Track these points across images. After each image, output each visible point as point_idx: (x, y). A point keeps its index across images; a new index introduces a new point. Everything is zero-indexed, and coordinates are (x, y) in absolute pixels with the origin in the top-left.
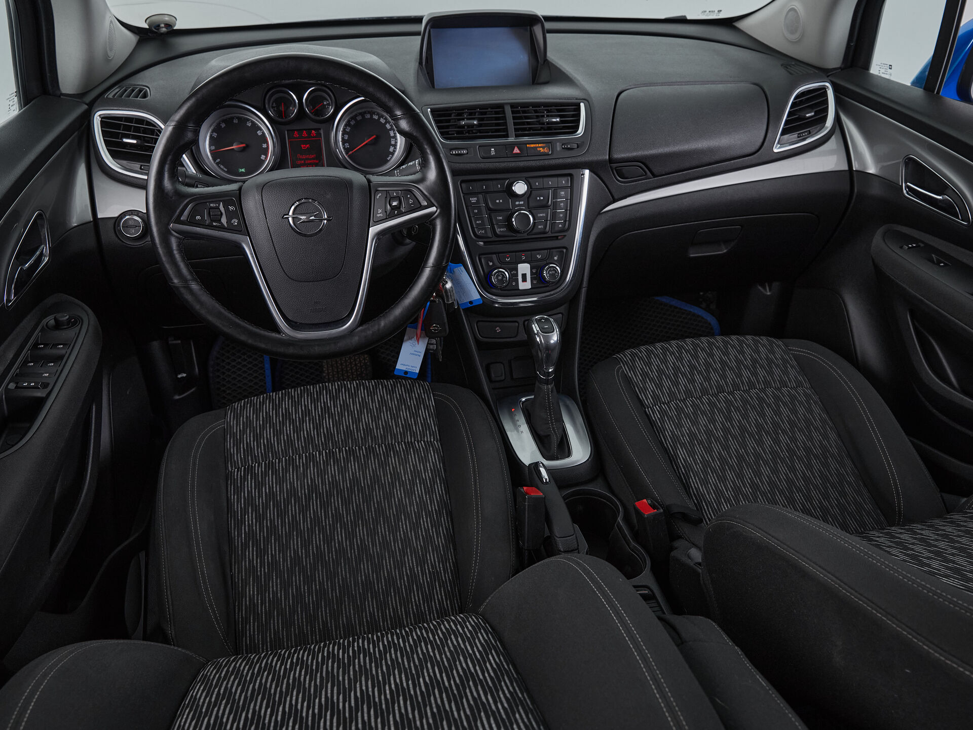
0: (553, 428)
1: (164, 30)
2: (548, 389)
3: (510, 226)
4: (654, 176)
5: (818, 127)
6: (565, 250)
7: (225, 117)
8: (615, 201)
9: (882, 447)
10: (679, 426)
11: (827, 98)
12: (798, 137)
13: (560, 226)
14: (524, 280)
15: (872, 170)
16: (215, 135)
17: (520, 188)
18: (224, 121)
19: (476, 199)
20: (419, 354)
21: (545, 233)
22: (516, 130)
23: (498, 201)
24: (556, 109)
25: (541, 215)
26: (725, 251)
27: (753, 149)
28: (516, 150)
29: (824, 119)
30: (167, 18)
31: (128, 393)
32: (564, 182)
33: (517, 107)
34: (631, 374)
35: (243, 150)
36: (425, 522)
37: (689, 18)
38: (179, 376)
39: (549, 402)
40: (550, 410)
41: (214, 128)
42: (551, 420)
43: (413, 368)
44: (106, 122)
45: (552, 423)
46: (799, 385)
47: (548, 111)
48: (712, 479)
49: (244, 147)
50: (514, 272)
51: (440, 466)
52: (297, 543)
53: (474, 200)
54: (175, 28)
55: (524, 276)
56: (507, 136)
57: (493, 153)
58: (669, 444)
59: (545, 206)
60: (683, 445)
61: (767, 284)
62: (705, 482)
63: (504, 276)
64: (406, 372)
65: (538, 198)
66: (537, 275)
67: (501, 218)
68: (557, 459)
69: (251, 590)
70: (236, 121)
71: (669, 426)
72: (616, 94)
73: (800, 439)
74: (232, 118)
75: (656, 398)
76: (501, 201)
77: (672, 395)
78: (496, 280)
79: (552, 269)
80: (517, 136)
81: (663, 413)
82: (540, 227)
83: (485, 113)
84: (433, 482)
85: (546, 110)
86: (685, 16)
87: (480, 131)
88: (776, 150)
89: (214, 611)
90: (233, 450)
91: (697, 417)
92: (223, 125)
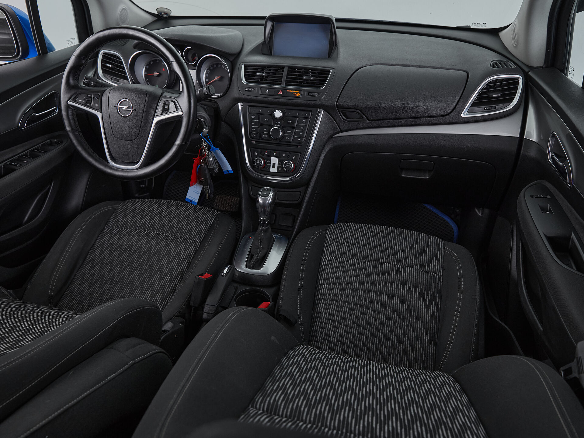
0: (260, 252)
1: (165, 16)
2: (262, 229)
3: (269, 135)
4: (369, 120)
5: (505, 105)
6: (300, 155)
7: (153, 59)
8: (341, 132)
9: (455, 324)
10: (334, 272)
11: (518, 86)
12: (485, 109)
13: (299, 140)
14: (274, 167)
15: (534, 139)
16: (148, 67)
17: (278, 114)
18: (153, 61)
19: (255, 117)
20: (197, 192)
21: (290, 142)
22: (287, 81)
23: (266, 120)
24: (318, 73)
25: (289, 131)
26: (427, 178)
27: (444, 114)
28: (280, 93)
29: (511, 100)
30: (166, 10)
31: (103, 186)
32: (306, 115)
33: (295, 69)
34: (328, 236)
35: (158, 76)
36: (167, 279)
37: (472, 27)
38: (141, 186)
39: (261, 237)
40: (261, 241)
41: (148, 64)
42: (260, 247)
43: (194, 200)
44: (105, 56)
45: (260, 249)
46: (434, 270)
47: (313, 73)
48: (333, 307)
49: (158, 75)
50: (268, 161)
51: (192, 254)
52: (108, 269)
53: (253, 117)
54: (171, 15)
55: (274, 164)
56: (280, 84)
57: (267, 93)
58: (321, 280)
59: (291, 127)
60: (329, 283)
61: (481, 209)
62: (327, 308)
63: (261, 162)
64: (191, 201)
65: (289, 122)
66: (280, 165)
67: (266, 129)
68: (252, 269)
69: (77, 283)
70: (158, 61)
71: (328, 270)
72: (358, 67)
73: (408, 303)
74: (156, 60)
75: (332, 253)
76: (268, 120)
77: (343, 254)
78: (255, 163)
79: (288, 163)
80: (286, 85)
81: (330, 262)
82: (287, 138)
83: (277, 70)
84: (184, 260)
85: (312, 72)
86: (470, 26)
87: (273, 80)
88: (462, 115)
89: (53, 285)
90: (111, 220)
91: (349, 271)
92: (152, 63)
